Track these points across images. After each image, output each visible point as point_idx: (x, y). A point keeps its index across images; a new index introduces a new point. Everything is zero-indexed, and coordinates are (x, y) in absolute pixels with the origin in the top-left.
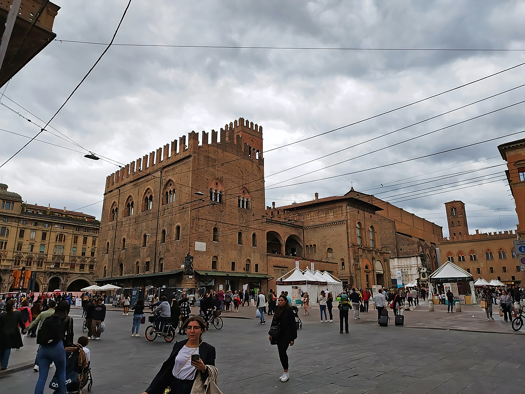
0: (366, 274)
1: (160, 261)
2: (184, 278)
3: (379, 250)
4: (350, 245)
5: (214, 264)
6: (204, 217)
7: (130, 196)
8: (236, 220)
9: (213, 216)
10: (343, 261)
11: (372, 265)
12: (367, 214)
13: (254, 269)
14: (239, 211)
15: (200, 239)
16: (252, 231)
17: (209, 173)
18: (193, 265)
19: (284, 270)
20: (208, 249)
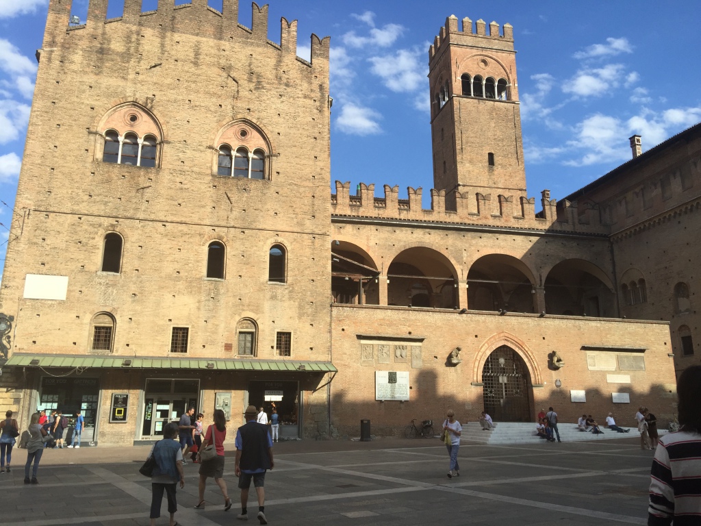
5: (103, 337)
6: (68, 206)
8: (203, 209)
9: (106, 204)
13: (275, 348)
14: (215, 184)
15: (47, 266)
16: (267, 239)
17: (99, 92)
18: (12, 339)
19: (409, 348)
20: (78, 294)
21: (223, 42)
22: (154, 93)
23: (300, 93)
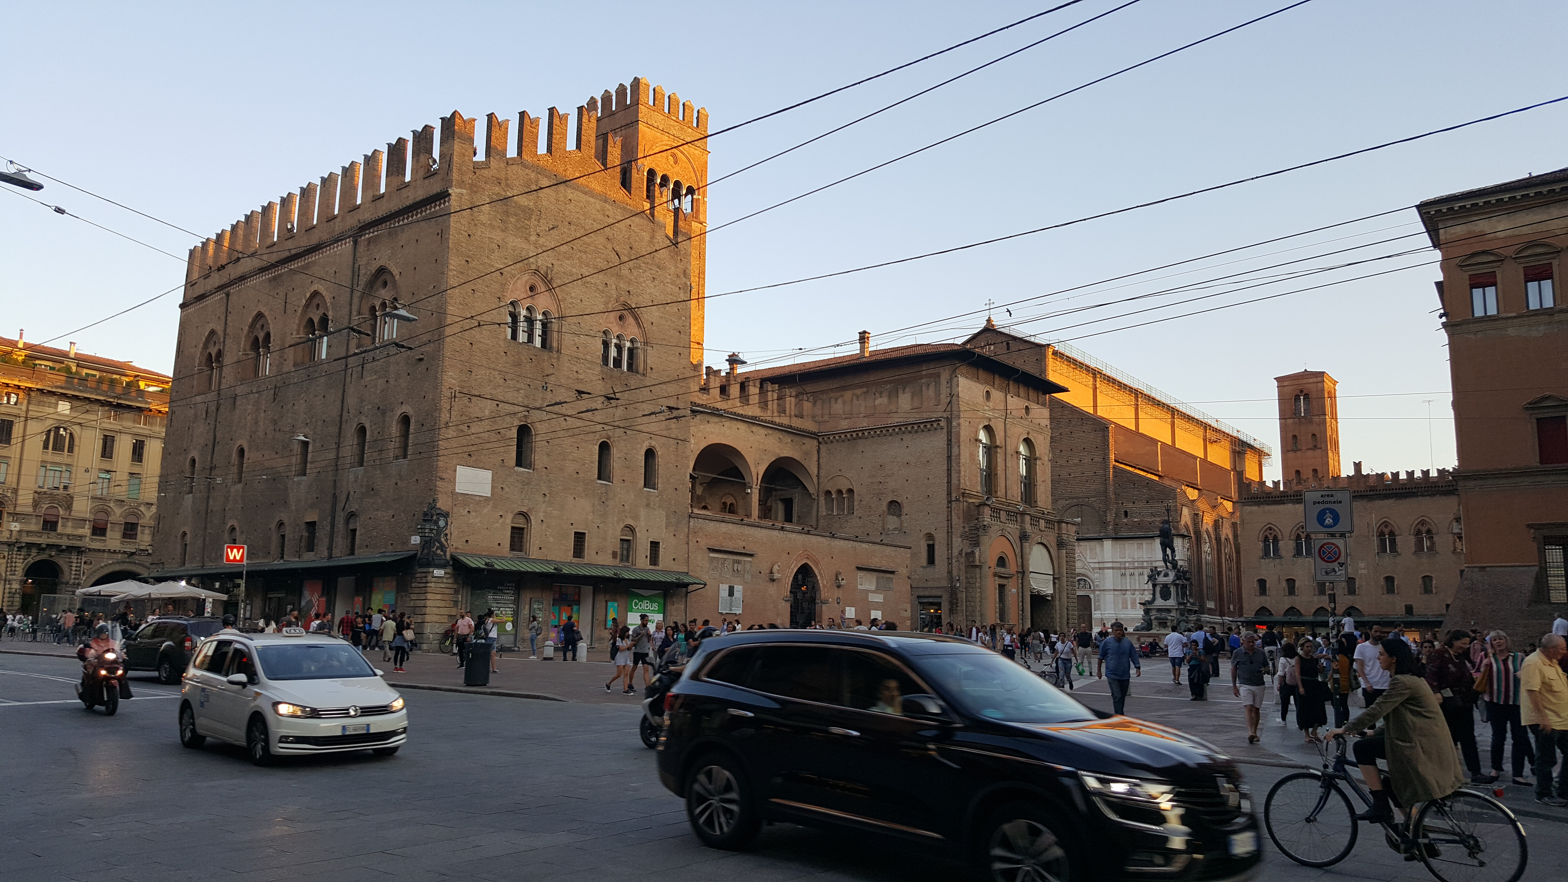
0: (997, 582)
1: (347, 522)
2: (418, 575)
3: (1043, 514)
4: (954, 495)
5: (518, 536)
6: (487, 391)
7: (260, 315)
9: (518, 390)
10: (931, 542)
11: (1019, 556)
12: (1016, 403)
13: (646, 557)
14: (604, 376)
15: (473, 458)
16: (644, 441)
17: (506, 254)
18: (449, 537)
19: (743, 563)
20: (500, 490)
21: (607, 205)
22: (553, 262)
23: (669, 277)
